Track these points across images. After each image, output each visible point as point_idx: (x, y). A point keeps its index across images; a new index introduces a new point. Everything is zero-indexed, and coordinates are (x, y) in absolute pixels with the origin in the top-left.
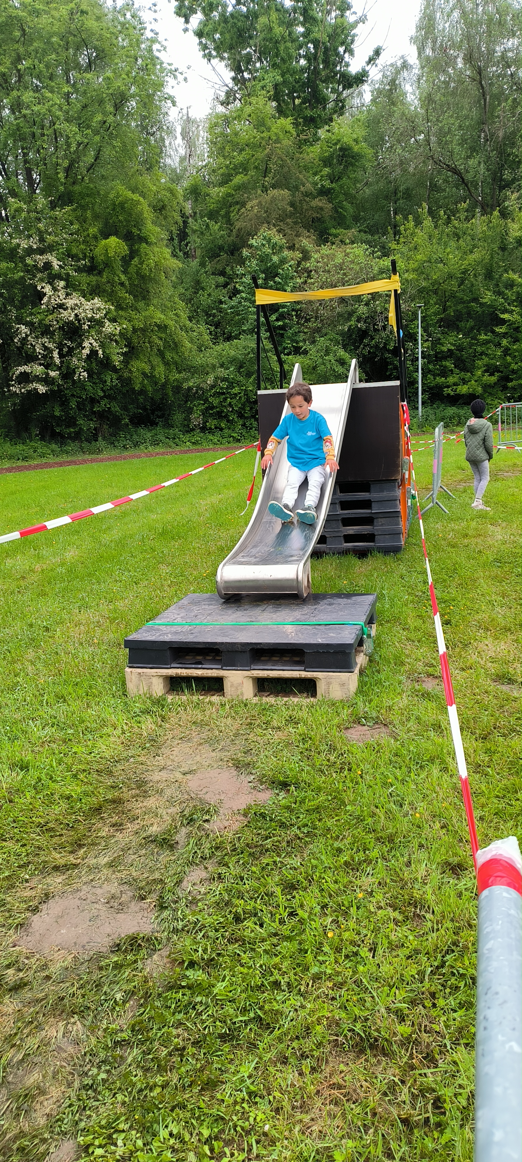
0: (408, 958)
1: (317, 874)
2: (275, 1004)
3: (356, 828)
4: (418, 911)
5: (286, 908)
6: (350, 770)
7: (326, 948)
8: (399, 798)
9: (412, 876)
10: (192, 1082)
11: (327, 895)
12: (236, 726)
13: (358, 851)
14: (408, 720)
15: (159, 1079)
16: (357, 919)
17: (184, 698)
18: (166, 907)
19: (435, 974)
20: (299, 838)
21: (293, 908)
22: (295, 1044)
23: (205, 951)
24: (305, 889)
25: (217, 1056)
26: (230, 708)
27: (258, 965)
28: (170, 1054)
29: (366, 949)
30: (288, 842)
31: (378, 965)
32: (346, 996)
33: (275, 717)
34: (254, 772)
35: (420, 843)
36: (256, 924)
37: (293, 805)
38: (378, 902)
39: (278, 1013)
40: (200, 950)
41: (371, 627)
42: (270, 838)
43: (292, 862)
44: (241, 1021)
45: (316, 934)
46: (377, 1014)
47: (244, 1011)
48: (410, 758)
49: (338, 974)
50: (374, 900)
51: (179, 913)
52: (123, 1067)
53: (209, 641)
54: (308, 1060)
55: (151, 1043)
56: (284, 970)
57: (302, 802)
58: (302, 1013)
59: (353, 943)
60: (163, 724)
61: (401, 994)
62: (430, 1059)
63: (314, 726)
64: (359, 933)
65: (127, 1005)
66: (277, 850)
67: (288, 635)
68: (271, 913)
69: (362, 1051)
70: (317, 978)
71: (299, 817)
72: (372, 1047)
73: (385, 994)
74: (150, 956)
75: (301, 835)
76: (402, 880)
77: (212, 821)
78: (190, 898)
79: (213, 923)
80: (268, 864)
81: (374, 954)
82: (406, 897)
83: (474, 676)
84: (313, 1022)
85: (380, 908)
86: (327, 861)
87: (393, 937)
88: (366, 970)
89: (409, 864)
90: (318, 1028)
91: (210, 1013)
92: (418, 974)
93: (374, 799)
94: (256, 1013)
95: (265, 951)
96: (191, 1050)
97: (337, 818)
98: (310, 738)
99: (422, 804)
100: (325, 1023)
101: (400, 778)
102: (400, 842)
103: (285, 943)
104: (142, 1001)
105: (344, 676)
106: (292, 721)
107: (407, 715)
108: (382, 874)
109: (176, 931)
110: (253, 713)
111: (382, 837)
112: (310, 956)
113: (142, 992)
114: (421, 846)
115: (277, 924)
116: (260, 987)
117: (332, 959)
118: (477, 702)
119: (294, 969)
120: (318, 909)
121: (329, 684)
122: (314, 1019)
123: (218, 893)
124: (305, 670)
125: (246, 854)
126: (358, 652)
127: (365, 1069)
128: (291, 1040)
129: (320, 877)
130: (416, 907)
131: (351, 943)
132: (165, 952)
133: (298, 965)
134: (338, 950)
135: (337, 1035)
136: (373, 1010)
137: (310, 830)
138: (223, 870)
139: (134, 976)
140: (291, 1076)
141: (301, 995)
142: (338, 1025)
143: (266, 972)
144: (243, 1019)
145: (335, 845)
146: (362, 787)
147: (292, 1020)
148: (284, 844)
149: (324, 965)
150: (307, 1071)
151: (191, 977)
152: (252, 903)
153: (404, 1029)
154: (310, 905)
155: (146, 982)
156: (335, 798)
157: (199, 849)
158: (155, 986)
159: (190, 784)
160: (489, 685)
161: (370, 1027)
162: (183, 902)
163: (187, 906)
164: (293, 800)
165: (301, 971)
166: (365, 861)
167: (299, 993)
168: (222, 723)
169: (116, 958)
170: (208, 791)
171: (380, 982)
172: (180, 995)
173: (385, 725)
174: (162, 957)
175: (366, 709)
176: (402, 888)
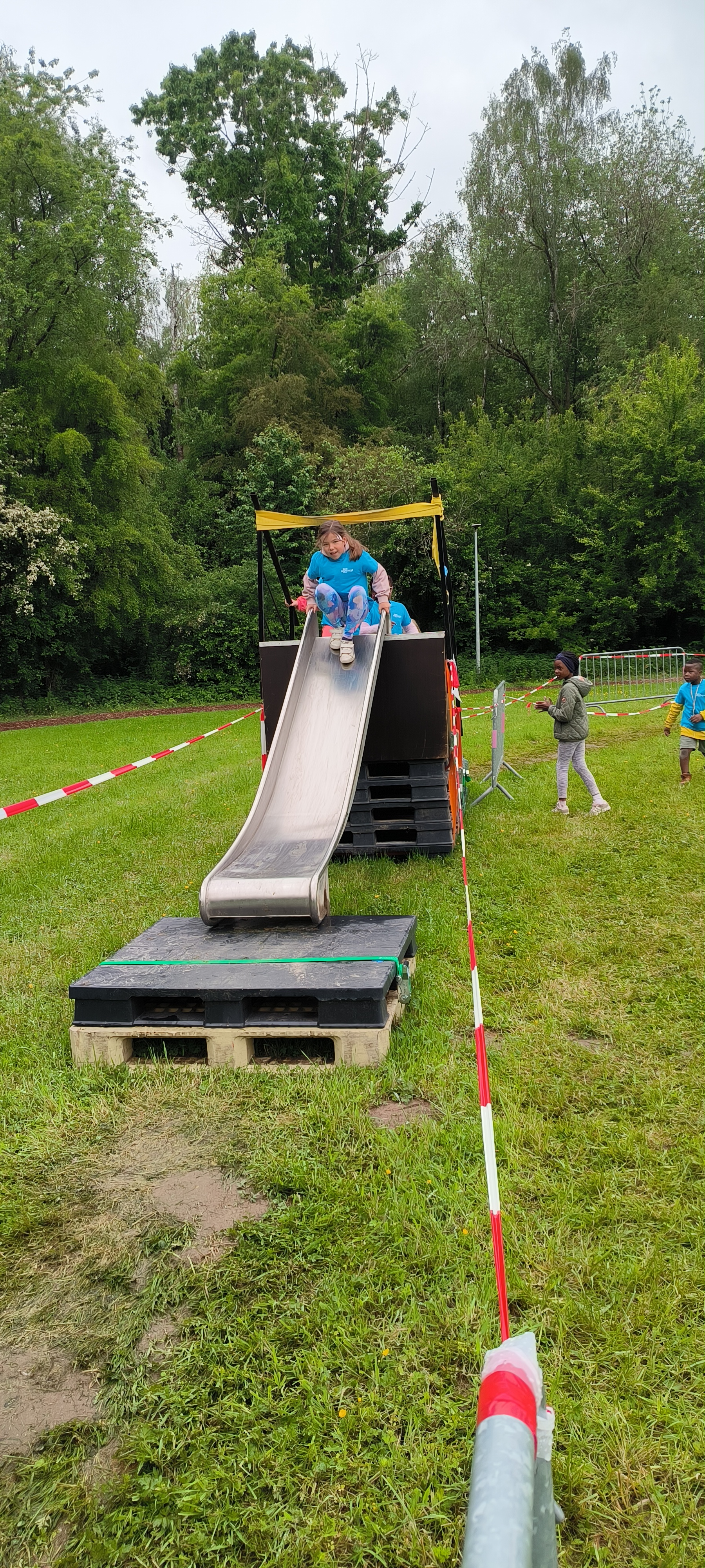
0: (448, 1442)
1: (327, 1323)
2: (263, 1522)
3: (384, 1253)
4: (464, 1370)
5: (282, 1376)
6: (376, 1167)
7: (337, 1434)
8: (441, 1207)
9: (456, 1321)
11: (339, 1354)
12: (223, 1108)
13: (384, 1286)
14: (456, 1093)
16: (381, 1387)
17: (152, 1067)
18: (116, 1381)
20: (304, 1270)
21: (292, 1374)
23: (168, 1445)
24: (310, 1346)
26: (216, 1081)
27: (242, 1463)
29: (391, 1432)
30: (289, 1277)
31: (408, 1454)
32: (362, 1504)
33: (277, 1092)
34: (245, 1173)
35: (468, 1271)
36: (240, 1401)
37: (297, 1222)
38: (410, 1361)
39: (268, 1536)
40: (161, 1444)
41: (407, 964)
42: (265, 1271)
43: (294, 1306)
44: (215, 1552)
45: (324, 1412)
46: (405, 1531)
48: (458, 1148)
49: (352, 1471)
50: (403, 1358)
51: (134, 1388)
53: (187, 987)
56: (276, 1470)
57: (310, 1216)
58: (300, 1535)
59: (375, 1424)
60: (121, 1106)
61: (438, 1498)
63: (329, 1106)
64: (382, 1410)
65: (54, 1534)
66: (273, 1289)
67: (295, 978)
68: (263, 1382)
70: (322, 1479)
71: (305, 1240)
73: (414, 1502)
74: (90, 1455)
75: (307, 1266)
76: (443, 1327)
77: (184, 1249)
78: (150, 1365)
79: (181, 1403)
80: (259, 1312)
81: (402, 1438)
82: (448, 1352)
83: (543, 1029)
84: (315, 1548)
85: (412, 1369)
86: (340, 1302)
87: (428, 1412)
88: (390, 1464)
89: (451, 1304)
90: (322, 1556)
91: (171, 1541)
92: (461, 1466)
93: (407, 1209)
94: (236, 1537)
95: (253, 1442)
97: (357, 1239)
98: (324, 1123)
99: (472, 1215)
100: (333, 1547)
101: (443, 1178)
102: (441, 1271)
103: (280, 1429)
104: (75, 1528)
105: (370, 1033)
106: (300, 1098)
107: (454, 1083)
108: (416, 1320)
109: (128, 1415)
110: (249, 1087)
111: (417, 1266)
112: (313, 1447)
113: (75, 1514)
114: (470, 1276)
115: (268, 1401)
116: (243, 1498)
117: (345, 1447)
118: (548, 1065)
119: (292, 1466)
120: (327, 1375)
121: (351, 1044)
122: (317, 1542)
123: (189, 1356)
124: (318, 1026)
125: (230, 1296)
126: (389, 997)
129: (331, 1327)
130: (460, 1366)
131: (371, 1424)
132: (111, 1450)
133: (298, 1461)
134: (353, 1435)
135: (349, 1565)
136: (398, 1524)
137: (320, 1258)
138: (197, 1321)
139: (66, 1489)
141: (301, 1507)
142: (350, 1549)
143: (252, 1473)
144: (219, 1547)
145: (353, 1280)
146: (391, 1191)
147: (286, 1546)
148: (284, 1280)
149: (333, 1459)
151: (147, 1487)
152: (236, 1369)
153: (440, 1553)
154: (317, 1370)
155: (82, 1496)
156: (354, 1209)
157: (166, 1291)
158: (95, 1503)
159: (157, 1193)
160: (563, 1040)
161: (394, 1551)
162: (140, 1371)
163: (145, 1377)
164: (297, 1214)
165: (302, 1469)
166: (393, 1302)
167: (299, 1504)
168: (204, 1103)
169: (40, 1463)
170: (181, 1203)
171: (409, 1481)
172: (130, 1515)
173: (425, 1101)
174: (107, 1457)
175: (400, 1079)
176: (443, 1339)
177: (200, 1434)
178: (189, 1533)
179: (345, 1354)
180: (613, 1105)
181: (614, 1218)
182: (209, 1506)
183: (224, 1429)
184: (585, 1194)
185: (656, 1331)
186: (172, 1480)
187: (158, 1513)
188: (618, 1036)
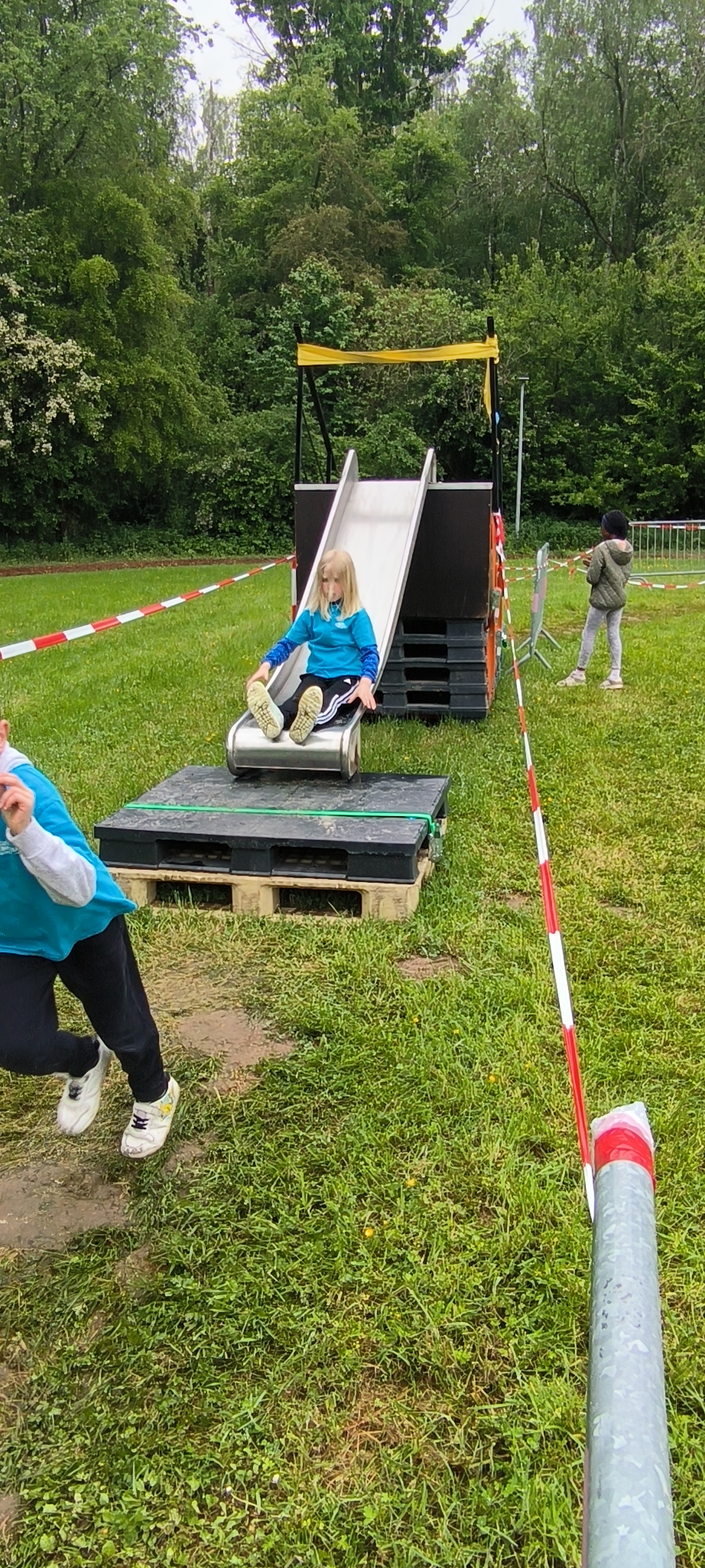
0: (472, 1264)
1: (354, 1153)
2: (291, 1321)
3: (410, 1094)
4: (487, 1203)
5: (309, 1198)
6: (403, 1016)
7: (362, 1251)
8: (468, 1056)
9: (481, 1159)
10: (176, 1420)
11: (366, 1182)
12: (247, 953)
13: (410, 1124)
14: (485, 951)
15: (132, 1417)
16: (405, 1213)
17: (176, 911)
18: (146, 1194)
19: (505, 1285)
20: (330, 1106)
21: (319, 1197)
22: (317, 1373)
23: (198, 1252)
24: (336, 1173)
25: (212, 1388)
26: (240, 928)
27: (270, 1271)
28: (147, 1384)
29: (416, 1252)
30: (315, 1110)
31: (431, 1272)
32: (386, 1312)
33: (303, 941)
34: (271, 1015)
35: (494, 1115)
36: (268, 1218)
37: (324, 1062)
38: (434, 1192)
39: (294, 1333)
40: (191, 1250)
41: (440, 822)
42: (291, 1104)
43: (320, 1137)
44: (245, 1343)
45: (350, 1232)
46: (427, 1336)
47: (250, 1331)
48: (486, 1003)
49: (377, 1283)
50: (429, 1189)
51: (164, 1200)
52: (84, 1400)
53: (214, 833)
54: (334, 1394)
55: (122, 1370)
56: (305, 1278)
57: (337, 1057)
58: (328, 1334)
59: (399, 1244)
60: (145, 946)
61: (459, 1310)
62: (494, 1392)
63: (357, 957)
64: (407, 1232)
65: (90, 1321)
66: (299, 1120)
67: (325, 830)
68: (289, 1203)
69: (405, 1383)
70: (348, 1288)
71: (331, 1078)
72: (418, 1377)
73: (438, 1310)
74: (122, 1257)
75: (333, 1102)
76: (467, 1163)
77: (211, 1080)
78: (179, 1182)
79: (210, 1216)
80: (286, 1140)
81: (426, 1259)
82: (472, 1185)
83: (576, 894)
84: (341, 1345)
85: (436, 1199)
86: (368, 1137)
87: (452, 1237)
88: (414, 1279)
89: (477, 1143)
90: (348, 1352)
91: (203, 1332)
92: (483, 1284)
93: (434, 1055)
94: (265, 1333)
95: (279, 1253)
96: (175, 1380)
97: (382, 1080)
98: (350, 972)
99: (498, 1064)
100: (358, 1346)
101: (470, 1029)
102: (467, 1113)
103: (307, 1244)
104: (110, 1316)
105: (400, 888)
106: (326, 947)
107: (482, 942)
108: (441, 1156)
109: (159, 1225)
110: (272, 935)
111: (442, 1107)
112: (340, 1261)
113: (110, 1304)
114: (495, 1119)
115: (296, 1218)
116: (272, 1300)
117: (370, 1265)
118: (578, 929)
119: (319, 1276)
120: (353, 1200)
121: (379, 898)
122: (343, 1341)
123: (217, 1176)
124: (346, 879)
125: (257, 1125)
126: (421, 856)
127: (408, 1405)
128: (312, 1368)
129: (357, 1158)
130: (484, 1199)
131: (395, 1245)
132: (143, 1253)
133: (324, 1272)
134: (378, 1253)
135: (373, 1362)
136: (421, 1330)
137: (346, 1095)
138: (224, 1146)
139: (100, 1283)
140: (310, 1414)
141: (327, 1311)
142: (374, 1348)
143: (279, 1280)
144: (248, 1340)
145: (379, 1116)
146: (419, 1038)
147: (313, 1343)
148: (310, 1113)
149: (358, 1273)
150: (331, 1407)
151: (179, 1286)
152: (264, 1190)
153: (461, 1355)
154: (343, 1194)
155: (116, 1290)
156: (382, 1053)
157: (193, 1117)
158: (130, 1297)
159: (182, 1029)
160: (593, 904)
161: (417, 1353)
162: (169, 1187)
163: (174, 1193)
164: (324, 1055)
165: (328, 1279)
166: (418, 1138)
167: (324, 1308)
168: (228, 947)
169: (75, 1259)
170: (206, 1039)
171: (433, 1295)
172: (163, 1308)
173: (453, 957)
174: (139, 1259)
175: (428, 935)
176: (467, 1174)
177: (228, 1244)
178: (220, 1327)
179: (370, 1182)
180: (643, 970)
181: (640, 1074)
182: (240, 1305)
183: (251, 1240)
184: (613, 1050)
185: (678, 1176)
186: (202, 1283)
187: (189, 1308)
188: (650, 904)
